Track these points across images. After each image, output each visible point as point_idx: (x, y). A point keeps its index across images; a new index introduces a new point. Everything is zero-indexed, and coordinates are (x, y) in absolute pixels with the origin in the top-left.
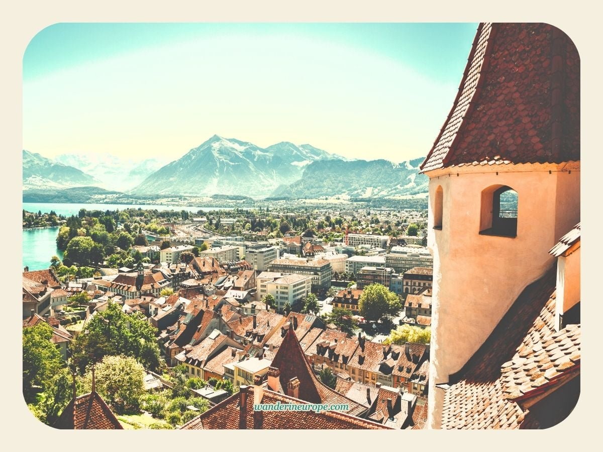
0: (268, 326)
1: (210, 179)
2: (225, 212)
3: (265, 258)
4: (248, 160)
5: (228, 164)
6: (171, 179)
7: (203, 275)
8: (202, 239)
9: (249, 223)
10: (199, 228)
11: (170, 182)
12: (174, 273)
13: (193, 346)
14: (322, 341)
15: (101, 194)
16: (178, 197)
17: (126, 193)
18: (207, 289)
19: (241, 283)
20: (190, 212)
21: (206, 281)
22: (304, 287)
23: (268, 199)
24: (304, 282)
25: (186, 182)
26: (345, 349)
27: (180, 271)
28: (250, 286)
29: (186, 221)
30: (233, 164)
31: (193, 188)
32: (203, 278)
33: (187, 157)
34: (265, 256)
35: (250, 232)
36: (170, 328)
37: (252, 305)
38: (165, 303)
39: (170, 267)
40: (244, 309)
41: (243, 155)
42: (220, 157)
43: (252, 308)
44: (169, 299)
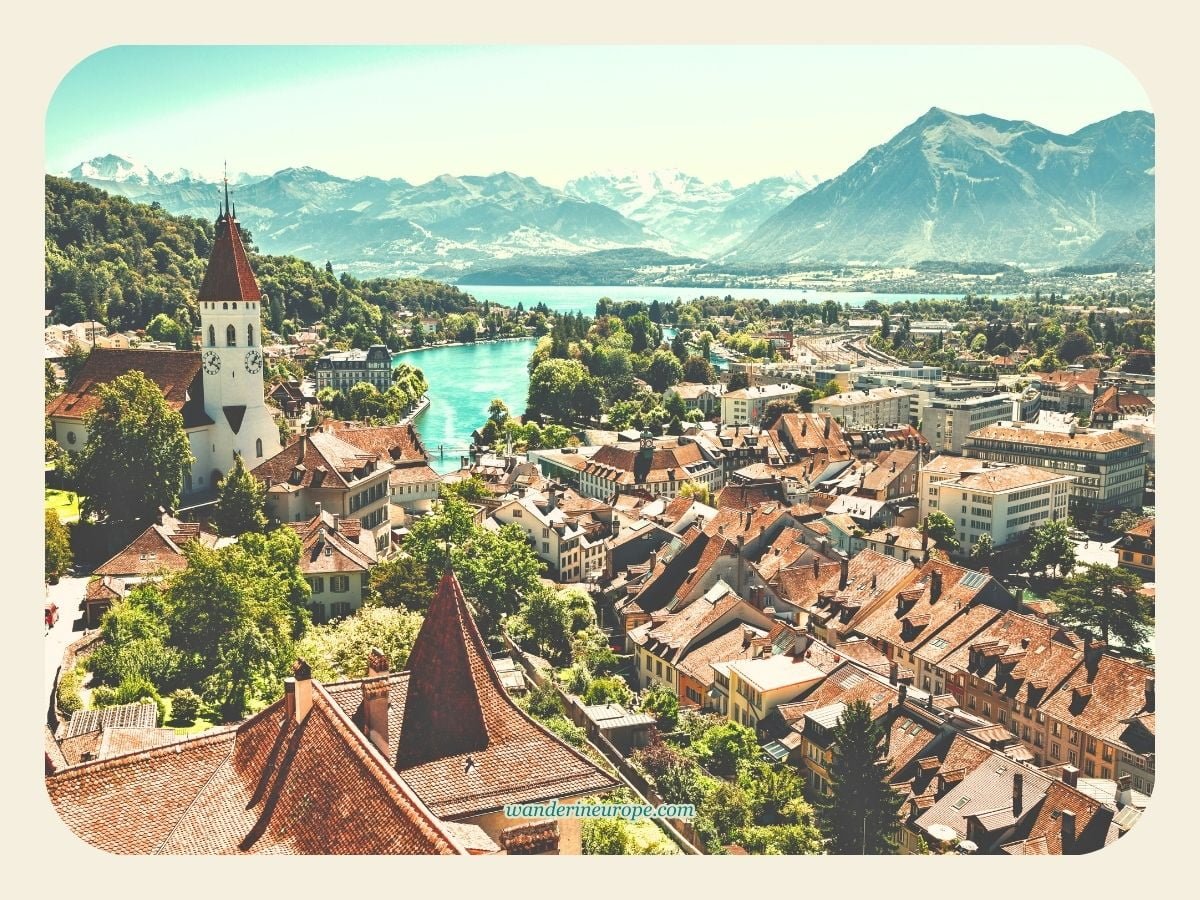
0: (874, 586)
1: (915, 222)
2: (935, 306)
3: (973, 423)
4: (1018, 169)
5: (962, 181)
6: (819, 226)
7: (798, 455)
8: (833, 371)
9: (982, 332)
10: (856, 345)
11: (815, 233)
12: (729, 449)
13: (672, 612)
14: (990, 639)
15: (658, 264)
16: (832, 268)
17: (714, 262)
18: (789, 490)
19: (881, 479)
20: (847, 305)
21: (796, 471)
22: (1046, 502)
23: (1066, 272)
24: (1046, 489)
25: (855, 231)
26: (1042, 668)
27: (743, 445)
28: (902, 490)
29: (833, 328)
30: (979, 181)
31: (870, 246)
32: (797, 461)
33: (858, 170)
34: (973, 418)
35: (981, 357)
36: (632, 569)
37: (888, 535)
38: (663, 513)
39: (721, 434)
40: (869, 544)
41: (1007, 157)
42: (944, 165)
43: (888, 542)
44: (671, 507)
